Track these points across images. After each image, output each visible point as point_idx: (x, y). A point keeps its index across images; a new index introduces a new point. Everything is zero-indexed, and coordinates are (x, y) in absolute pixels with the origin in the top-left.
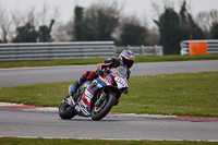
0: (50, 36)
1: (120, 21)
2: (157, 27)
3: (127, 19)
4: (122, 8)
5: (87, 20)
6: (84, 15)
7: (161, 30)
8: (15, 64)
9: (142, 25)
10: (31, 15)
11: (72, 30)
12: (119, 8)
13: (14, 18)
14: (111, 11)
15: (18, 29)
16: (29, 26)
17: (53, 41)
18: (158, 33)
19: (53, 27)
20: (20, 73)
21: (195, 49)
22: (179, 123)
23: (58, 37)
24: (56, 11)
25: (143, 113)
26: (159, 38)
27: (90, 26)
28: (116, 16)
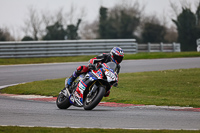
0: (77, 34)
1: (141, 20)
2: (175, 26)
3: (147, 18)
4: (143, 8)
5: (111, 19)
6: (108, 15)
7: (178, 29)
8: (45, 60)
9: (162, 24)
10: (60, 15)
11: (97, 28)
12: (140, 9)
13: (44, 17)
14: (133, 11)
15: (48, 28)
16: (58, 25)
17: (79, 38)
18: (176, 31)
19: (80, 26)
20: (50, 68)
22: (195, 114)
23: (84, 35)
24: (83, 12)
25: (162, 104)
26: (177, 36)
27: (114, 25)
28: (137, 16)
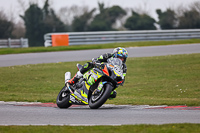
7: (26, 24)
9: (9, 20)
21: (57, 41)
22: (43, 109)
26: (24, 31)
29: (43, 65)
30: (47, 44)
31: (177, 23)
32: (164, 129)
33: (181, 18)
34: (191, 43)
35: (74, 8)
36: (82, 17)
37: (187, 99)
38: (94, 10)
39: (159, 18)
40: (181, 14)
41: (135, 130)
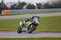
29: (1, 20)
30: (2, 13)
31: (42, 7)
32: (38, 39)
33: (43, 6)
34: (46, 13)
35: (11, 3)
36: (13, 5)
37: (45, 30)
38: (17, 3)
39: (37, 5)
40: (44, 5)
41: (29, 39)
